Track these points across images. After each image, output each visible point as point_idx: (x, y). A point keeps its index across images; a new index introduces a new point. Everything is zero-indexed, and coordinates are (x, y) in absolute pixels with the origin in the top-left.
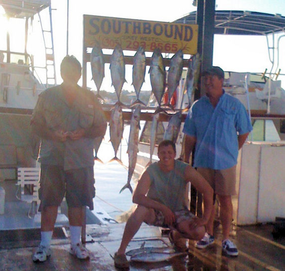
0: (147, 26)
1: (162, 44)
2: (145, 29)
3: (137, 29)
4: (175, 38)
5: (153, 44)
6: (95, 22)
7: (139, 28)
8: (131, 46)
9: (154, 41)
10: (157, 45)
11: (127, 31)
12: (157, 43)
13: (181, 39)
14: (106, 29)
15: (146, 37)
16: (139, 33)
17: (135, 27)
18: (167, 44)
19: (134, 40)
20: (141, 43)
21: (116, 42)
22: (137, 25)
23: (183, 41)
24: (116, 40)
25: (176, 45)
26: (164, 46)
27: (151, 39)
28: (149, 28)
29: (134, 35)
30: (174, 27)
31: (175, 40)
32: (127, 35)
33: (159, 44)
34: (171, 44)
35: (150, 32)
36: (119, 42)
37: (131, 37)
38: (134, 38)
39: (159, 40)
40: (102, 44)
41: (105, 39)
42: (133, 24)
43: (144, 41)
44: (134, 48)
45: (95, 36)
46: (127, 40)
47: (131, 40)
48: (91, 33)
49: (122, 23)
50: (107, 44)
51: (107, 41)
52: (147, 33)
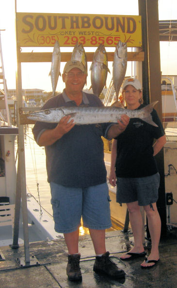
0: (86, 20)
1: (104, 38)
2: (83, 22)
3: (75, 24)
4: (117, 31)
5: (94, 39)
6: (29, 19)
7: (77, 22)
8: (68, 42)
9: (94, 35)
10: (98, 40)
11: (64, 27)
12: (97, 37)
13: (124, 31)
14: (41, 26)
15: (85, 32)
16: (78, 27)
17: (72, 22)
18: (109, 37)
19: (73, 36)
20: (80, 38)
21: (53, 39)
22: (74, 19)
23: (126, 33)
24: (52, 37)
25: (119, 38)
26: (105, 39)
27: (91, 33)
28: (88, 22)
29: (72, 30)
30: (115, 20)
31: (118, 33)
32: (64, 30)
33: (100, 38)
34: (114, 37)
35: (89, 26)
36: (56, 39)
37: (68, 32)
38: (72, 34)
39: (100, 34)
40: (37, 42)
41: (40, 36)
42: (70, 18)
43: (83, 35)
44: (72, 43)
45: (29, 34)
46: (65, 35)
47: (69, 36)
48: (24, 31)
49: (58, 18)
50: (42, 42)
51: (43, 38)
52: (86, 27)
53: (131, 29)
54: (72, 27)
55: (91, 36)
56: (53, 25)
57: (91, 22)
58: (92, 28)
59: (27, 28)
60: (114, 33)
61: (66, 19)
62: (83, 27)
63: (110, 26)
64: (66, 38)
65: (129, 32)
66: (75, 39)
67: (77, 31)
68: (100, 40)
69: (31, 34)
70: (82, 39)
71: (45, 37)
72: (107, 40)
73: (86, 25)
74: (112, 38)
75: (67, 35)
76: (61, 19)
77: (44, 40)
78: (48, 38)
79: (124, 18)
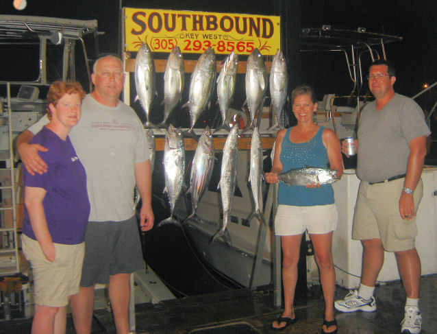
0: (212, 19)
1: (233, 43)
2: (209, 23)
3: (198, 25)
4: (251, 34)
5: (221, 44)
6: (140, 17)
7: (201, 22)
8: (189, 47)
9: (222, 39)
10: (226, 46)
11: (184, 28)
12: (226, 42)
13: (258, 35)
14: (155, 25)
15: (210, 35)
16: (201, 28)
17: (195, 22)
18: (239, 43)
19: (195, 39)
20: (204, 42)
21: (170, 43)
22: (198, 19)
23: (261, 38)
24: (169, 41)
25: (252, 43)
26: (235, 45)
27: (218, 37)
28: (214, 23)
29: (194, 32)
30: (248, 21)
31: (250, 37)
32: (184, 32)
33: (228, 43)
34: (246, 42)
35: (215, 28)
36: (174, 42)
37: (190, 35)
38: (195, 37)
39: (229, 38)
42: (192, 17)
43: (208, 39)
44: (194, 49)
45: (140, 36)
46: (184, 39)
47: (191, 39)
48: (134, 32)
49: (177, 16)
50: (157, 46)
51: (157, 42)
52: (212, 29)
53: (268, 33)
54: (195, 29)
55: (218, 40)
56: (170, 25)
57: (218, 22)
58: (219, 31)
59: (138, 28)
60: (246, 37)
61: (187, 19)
62: (208, 28)
63: (241, 28)
64: (187, 42)
65: (265, 36)
66: (197, 44)
67: (200, 33)
68: (228, 45)
69: (142, 36)
70: (207, 43)
71: (161, 40)
72: (238, 46)
73: (212, 26)
74: (244, 43)
75: (188, 39)
76: (181, 18)
77: (158, 44)
78: (164, 42)
79: (258, 19)
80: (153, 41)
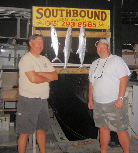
0: (75, 12)
1: (86, 23)
3: (68, 14)
4: (95, 19)
5: (80, 23)
6: (40, 11)
7: (70, 13)
8: (64, 25)
9: (80, 21)
11: (62, 16)
13: (99, 19)
14: (48, 14)
15: (75, 19)
16: (70, 16)
19: (67, 21)
20: (71, 22)
21: (55, 23)
22: (68, 11)
23: (100, 21)
24: (54, 22)
25: (96, 23)
27: (79, 20)
28: (77, 13)
29: (67, 18)
32: (62, 18)
33: (83, 23)
34: (92, 23)
35: (77, 16)
36: (56, 22)
37: (64, 19)
38: (67, 20)
39: (84, 21)
40: (44, 24)
41: (47, 21)
42: (65, 11)
43: (74, 21)
44: (66, 26)
46: (62, 21)
47: (65, 21)
48: (37, 18)
49: (58, 10)
50: (48, 24)
51: (48, 22)
52: (75, 16)
53: (104, 18)
54: (67, 16)
55: (78, 22)
56: (55, 14)
57: (79, 13)
58: (79, 17)
59: (39, 16)
60: (92, 20)
61: (63, 11)
62: (74, 16)
63: (90, 16)
64: (63, 22)
65: (102, 19)
66: (68, 23)
67: (69, 18)
69: (41, 20)
70: (73, 23)
71: (50, 21)
72: (88, 24)
73: (75, 15)
74: (91, 23)
75: (63, 21)
76: (60, 11)
77: (49, 23)
78: (52, 22)
79: (99, 12)
80: (46, 22)
